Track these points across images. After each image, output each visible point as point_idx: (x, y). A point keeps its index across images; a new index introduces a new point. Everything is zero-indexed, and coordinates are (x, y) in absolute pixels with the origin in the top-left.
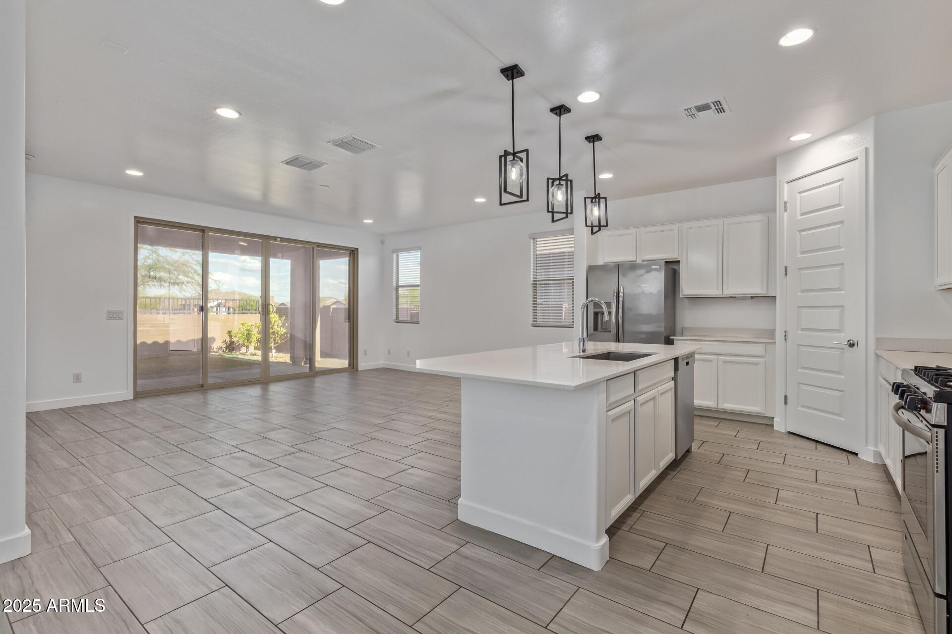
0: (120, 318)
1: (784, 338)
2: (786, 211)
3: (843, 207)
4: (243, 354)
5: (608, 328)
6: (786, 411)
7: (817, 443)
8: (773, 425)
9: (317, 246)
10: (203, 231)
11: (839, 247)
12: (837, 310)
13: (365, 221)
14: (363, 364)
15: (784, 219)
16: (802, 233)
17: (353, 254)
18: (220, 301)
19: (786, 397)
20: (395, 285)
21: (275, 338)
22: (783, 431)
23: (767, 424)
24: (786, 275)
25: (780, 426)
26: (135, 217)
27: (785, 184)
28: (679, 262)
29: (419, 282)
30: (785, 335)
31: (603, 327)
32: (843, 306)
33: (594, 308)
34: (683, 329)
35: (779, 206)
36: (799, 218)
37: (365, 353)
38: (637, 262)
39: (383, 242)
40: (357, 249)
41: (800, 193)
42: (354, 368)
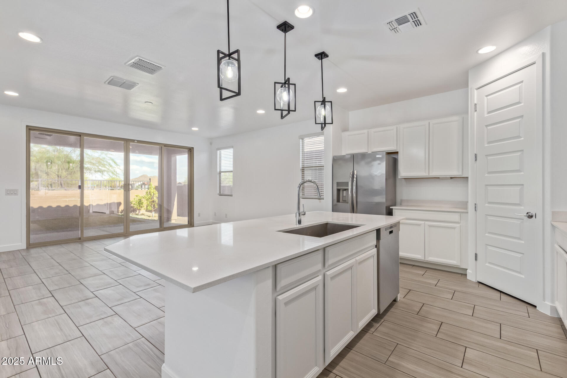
0: (16, 194)
1: (474, 209)
2: (476, 111)
3: (523, 104)
4: (137, 215)
5: (346, 200)
6: (476, 265)
7: (501, 294)
8: (466, 275)
9: (165, 146)
10: (80, 136)
11: (519, 137)
12: (518, 188)
13: (193, 129)
14: (197, 222)
15: (474, 117)
16: (488, 128)
17: (190, 151)
19: (476, 255)
20: (218, 171)
21: (155, 204)
22: (474, 280)
23: (463, 274)
24: (476, 160)
25: (471, 276)
26: (26, 126)
27: (475, 90)
28: (397, 153)
29: (232, 169)
30: (475, 207)
31: (344, 200)
32: (523, 185)
33: (337, 186)
34: (402, 201)
35: (471, 108)
36: (486, 115)
37: (199, 215)
38: (368, 153)
39: (211, 144)
40: (193, 148)
41: (487, 96)
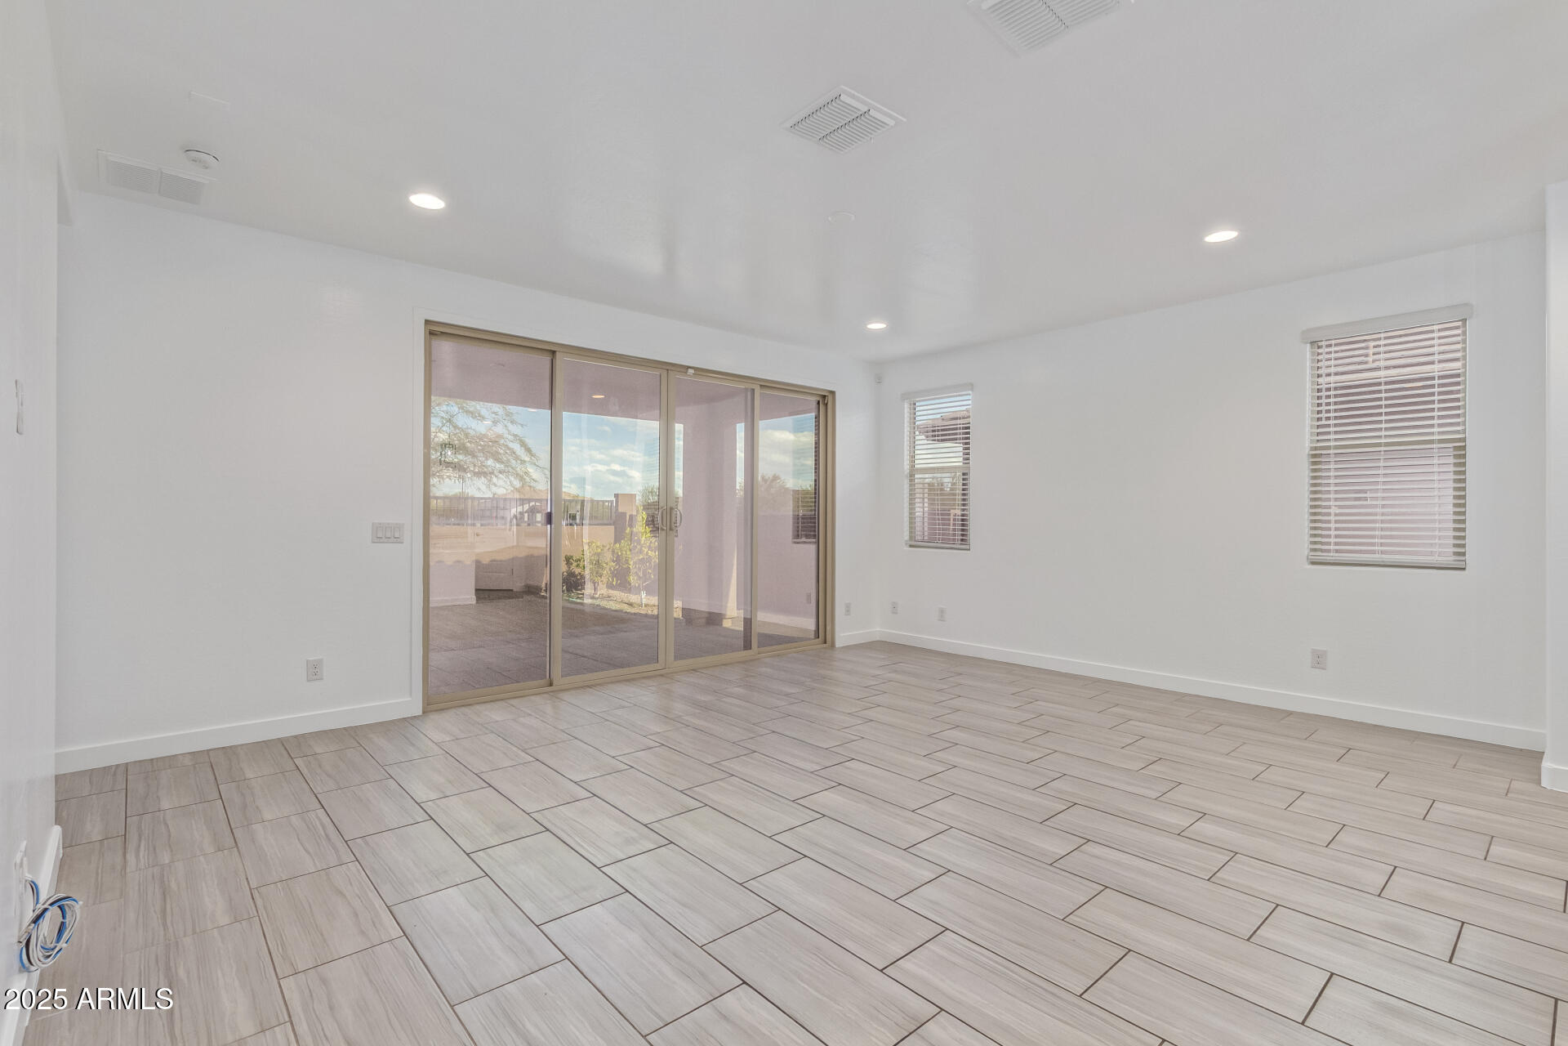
0: (398, 540)
4: (589, 597)
9: (761, 386)
10: (553, 353)
13: (870, 326)
14: (844, 634)
17: (823, 403)
18: (532, 504)
20: (907, 467)
21: (644, 569)
26: (427, 322)
37: (848, 611)
39: (879, 380)
40: (833, 393)
42: (825, 643)
